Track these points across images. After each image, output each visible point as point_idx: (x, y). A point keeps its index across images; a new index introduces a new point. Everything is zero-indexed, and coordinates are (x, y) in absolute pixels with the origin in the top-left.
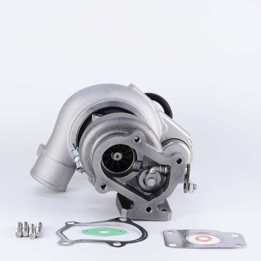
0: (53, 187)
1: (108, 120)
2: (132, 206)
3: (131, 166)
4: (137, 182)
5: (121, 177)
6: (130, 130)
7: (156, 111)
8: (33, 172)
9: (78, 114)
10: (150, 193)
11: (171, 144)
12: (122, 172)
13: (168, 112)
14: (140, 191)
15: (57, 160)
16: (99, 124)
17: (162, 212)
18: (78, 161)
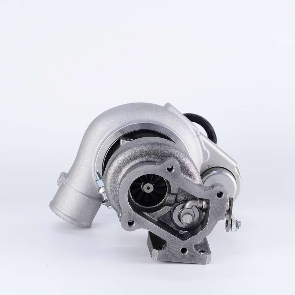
0: (75, 223)
1: (138, 145)
2: (164, 246)
3: (164, 199)
4: (171, 218)
5: (152, 212)
6: (163, 157)
7: (195, 135)
8: (53, 204)
9: (104, 137)
10: (186, 231)
11: (214, 173)
12: (154, 206)
13: (212, 136)
14: (174, 228)
15: (80, 191)
16: (127, 150)
17: (199, 253)
18: (103, 192)
